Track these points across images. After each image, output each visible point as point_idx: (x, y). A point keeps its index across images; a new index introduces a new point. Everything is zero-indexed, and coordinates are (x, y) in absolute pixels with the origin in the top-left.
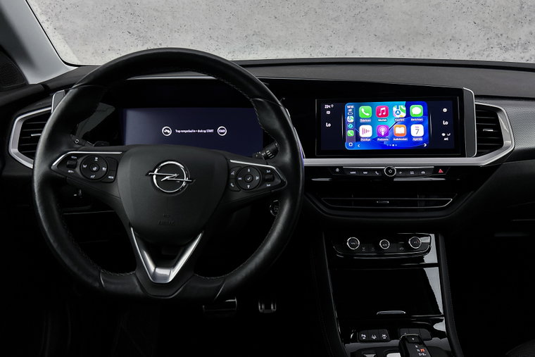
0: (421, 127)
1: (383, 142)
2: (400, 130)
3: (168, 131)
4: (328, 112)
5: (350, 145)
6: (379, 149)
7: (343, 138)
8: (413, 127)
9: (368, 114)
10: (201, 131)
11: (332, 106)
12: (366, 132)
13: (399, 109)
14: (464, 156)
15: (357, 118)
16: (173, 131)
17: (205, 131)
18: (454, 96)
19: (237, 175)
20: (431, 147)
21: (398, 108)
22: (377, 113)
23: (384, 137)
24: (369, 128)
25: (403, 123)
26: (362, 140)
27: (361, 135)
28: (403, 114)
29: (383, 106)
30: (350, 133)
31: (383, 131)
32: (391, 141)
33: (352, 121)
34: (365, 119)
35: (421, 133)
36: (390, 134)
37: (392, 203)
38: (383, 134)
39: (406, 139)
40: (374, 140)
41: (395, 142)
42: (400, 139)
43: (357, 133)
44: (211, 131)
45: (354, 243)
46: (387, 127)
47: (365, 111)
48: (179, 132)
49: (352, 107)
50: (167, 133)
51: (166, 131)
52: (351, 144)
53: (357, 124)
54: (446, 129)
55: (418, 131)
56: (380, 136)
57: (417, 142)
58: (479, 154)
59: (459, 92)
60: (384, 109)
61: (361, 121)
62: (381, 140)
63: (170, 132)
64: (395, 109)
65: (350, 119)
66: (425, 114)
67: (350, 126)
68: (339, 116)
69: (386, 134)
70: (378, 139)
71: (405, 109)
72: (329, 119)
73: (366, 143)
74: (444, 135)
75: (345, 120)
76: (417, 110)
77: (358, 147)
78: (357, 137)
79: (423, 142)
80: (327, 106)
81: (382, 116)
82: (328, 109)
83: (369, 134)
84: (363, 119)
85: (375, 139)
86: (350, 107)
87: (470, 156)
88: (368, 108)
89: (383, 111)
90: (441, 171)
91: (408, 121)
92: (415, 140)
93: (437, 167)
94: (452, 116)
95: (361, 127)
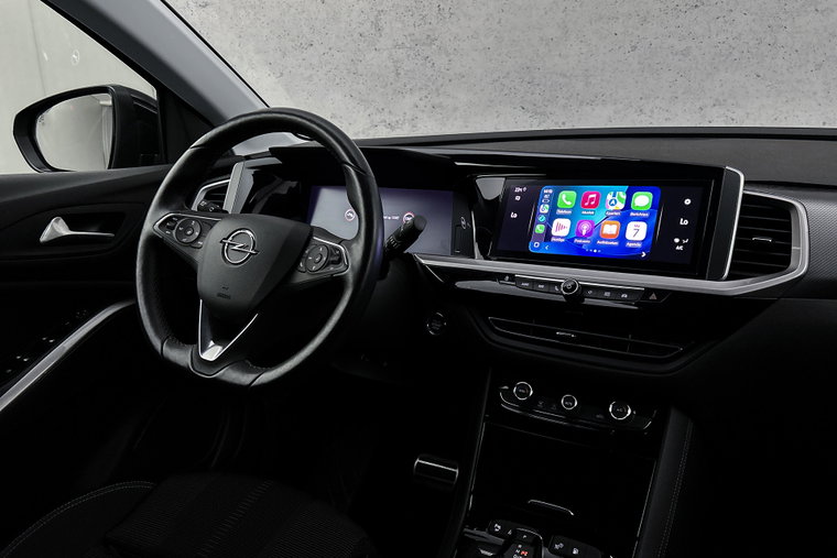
0: (643, 227)
1: (581, 245)
2: (611, 229)
3: (352, 216)
4: (518, 198)
5: (535, 246)
6: (573, 255)
7: (528, 235)
8: (631, 226)
9: (569, 203)
10: (386, 217)
11: (525, 189)
12: (561, 228)
13: (615, 198)
14: (704, 278)
15: (554, 207)
17: (390, 218)
18: (706, 179)
19: (309, 254)
20: (655, 258)
21: (614, 196)
22: (584, 202)
23: (584, 238)
24: (566, 223)
25: (616, 219)
26: (553, 239)
27: (554, 232)
28: (621, 206)
29: (592, 191)
30: (540, 229)
31: (585, 229)
32: (594, 245)
33: (546, 211)
34: (564, 209)
35: (642, 235)
36: (595, 233)
37: (580, 339)
38: (584, 232)
39: (616, 243)
40: (569, 240)
41: (598, 247)
42: (607, 243)
43: (548, 230)
44: (397, 218)
45: (524, 391)
46: (592, 222)
47: (567, 198)
49: (551, 191)
51: (349, 214)
52: (537, 244)
53: (552, 216)
54: (682, 232)
55: (637, 232)
56: (579, 235)
57: (633, 249)
58: (730, 278)
59: (718, 172)
60: (594, 196)
61: (559, 212)
62: (580, 241)
64: (609, 197)
65: (544, 209)
66: (653, 206)
67: (542, 219)
68: (529, 204)
69: (589, 234)
70: (576, 240)
71: (624, 197)
72: (516, 207)
73: (559, 243)
74: (677, 240)
75: (536, 209)
76: (643, 200)
77: (546, 249)
78: (548, 235)
79: (642, 249)
80: (518, 190)
81: (590, 206)
82: (519, 194)
83: (564, 232)
84: (561, 209)
85: (573, 239)
86: (548, 191)
87: (715, 278)
88: (573, 194)
89: (592, 199)
90: (653, 297)
91: (625, 216)
92: (629, 245)
93: (649, 291)
94: (696, 213)
95: (556, 221)
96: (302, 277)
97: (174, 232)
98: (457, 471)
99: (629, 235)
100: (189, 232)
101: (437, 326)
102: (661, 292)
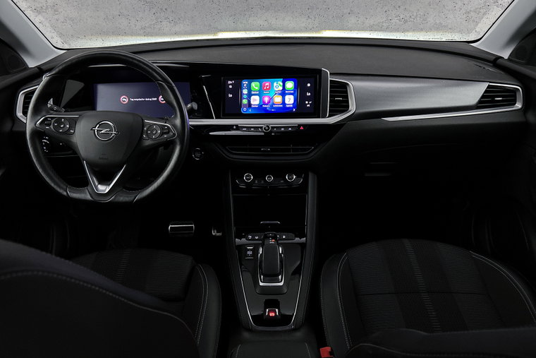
1: (266, 108)
2: (278, 99)
3: (125, 100)
4: (231, 87)
5: (244, 110)
6: (263, 113)
7: (240, 105)
8: (287, 97)
10: (148, 99)
11: (233, 82)
12: (255, 101)
13: (277, 85)
14: (319, 117)
15: (250, 91)
16: (129, 99)
17: (151, 100)
18: (315, 75)
19: (147, 130)
20: (298, 111)
22: (263, 88)
23: (267, 104)
24: (257, 98)
25: (280, 94)
26: (252, 106)
27: (252, 103)
28: (281, 88)
29: (267, 83)
30: (245, 102)
31: (266, 99)
32: (272, 107)
33: (246, 93)
34: (255, 91)
35: (292, 101)
36: (271, 102)
37: (272, 150)
38: (266, 102)
39: (281, 106)
40: (260, 106)
41: (274, 108)
42: (278, 106)
43: (249, 101)
44: (155, 99)
45: (249, 177)
46: (269, 97)
47: (255, 85)
48: (133, 100)
49: (247, 83)
52: (245, 109)
53: (250, 95)
54: (308, 99)
55: (290, 100)
56: (264, 104)
57: (289, 108)
58: (330, 116)
59: (319, 72)
61: (253, 93)
62: (265, 106)
63: (127, 100)
64: (275, 84)
65: (245, 91)
66: (295, 87)
67: (245, 96)
68: (237, 89)
69: (269, 102)
70: (263, 106)
71: (282, 84)
72: (231, 91)
73: (255, 108)
74: (307, 102)
75: (241, 92)
76: (290, 85)
77: (250, 111)
78: (250, 105)
79: (293, 108)
80: (230, 82)
81: (267, 89)
82: (231, 84)
83: (257, 102)
84: (253, 91)
85: (261, 106)
86: (245, 83)
87: (324, 117)
88: (258, 83)
89: (267, 86)
90: (302, 128)
91: (283, 93)
92: (287, 106)
93: (300, 125)
94: (313, 90)
95: (252, 97)
96: (148, 143)
97: (52, 126)
98: (193, 226)
99: (287, 102)
100: (62, 126)
101: (198, 155)
102: (304, 125)
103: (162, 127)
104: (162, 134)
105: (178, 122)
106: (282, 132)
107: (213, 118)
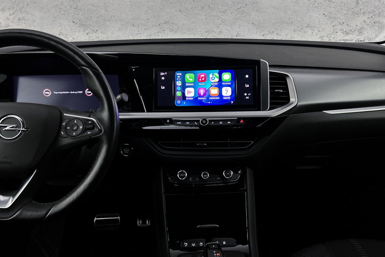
0: (229, 89)
1: (202, 100)
2: (214, 91)
3: (48, 93)
4: (163, 78)
5: (178, 102)
6: (198, 105)
7: (173, 97)
8: (224, 89)
9: (191, 80)
10: (74, 92)
11: (166, 73)
12: (190, 93)
13: (213, 76)
14: (260, 110)
15: (184, 82)
16: (52, 93)
17: (76, 93)
18: (253, 65)
19: (66, 126)
20: (236, 103)
21: (213, 75)
22: (198, 79)
23: (203, 96)
24: (192, 90)
25: (216, 86)
26: (187, 99)
27: (186, 95)
28: (217, 80)
29: (202, 73)
30: (179, 94)
31: (202, 92)
32: (208, 99)
33: (180, 84)
34: (189, 83)
35: (229, 93)
36: (207, 94)
37: (208, 145)
38: (202, 94)
39: (218, 98)
40: (195, 99)
41: (210, 101)
42: (214, 98)
43: (183, 94)
44: (81, 92)
45: (182, 175)
46: (205, 89)
47: (190, 77)
48: (56, 93)
49: (180, 74)
50: (47, 94)
51: (46, 93)
52: (179, 102)
53: (184, 87)
54: (247, 90)
55: (227, 92)
56: (200, 96)
57: (227, 100)
58: (271, 109)
59: (258, 63)
60: (203, 75)
61: (187, 84)
62: (201, 98)
63: (49, 94)
64: (211, 76)
65: (179, 83)
66: (232, 79)
67: (179, 88)
68: (171, 80)
69: (205, 94)
70: (199, 98)
71: (218, 75)
72: (163, 83)
73: (190, 100)
74: (246, 94)
75: (175, 84)
76: (227, 76)
77: (184, 104)
78: (184, 97)
79: (231, 100)
80: (162, 74)
81: (202, 81)
82: (163, 76)
83: (192, 95)
84: (188, 83)
85: (197, 98)
86: (179, 74)
87: (264, 109)
88: (192, 75)
89: (202, 77)
90: (242, 121)
91: (220, 85)
92: (225, 98)
93: (239, 119)
94: (252, 81)
95: (187, 90)
98: (119, 218)
99: (224, 94)
101: (127, 151)
102: (245, 119)
103: (85, 122)
104: (85, 130)
105: (105, 115)
106: (221, 126)
107: (144, 112)
